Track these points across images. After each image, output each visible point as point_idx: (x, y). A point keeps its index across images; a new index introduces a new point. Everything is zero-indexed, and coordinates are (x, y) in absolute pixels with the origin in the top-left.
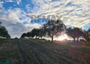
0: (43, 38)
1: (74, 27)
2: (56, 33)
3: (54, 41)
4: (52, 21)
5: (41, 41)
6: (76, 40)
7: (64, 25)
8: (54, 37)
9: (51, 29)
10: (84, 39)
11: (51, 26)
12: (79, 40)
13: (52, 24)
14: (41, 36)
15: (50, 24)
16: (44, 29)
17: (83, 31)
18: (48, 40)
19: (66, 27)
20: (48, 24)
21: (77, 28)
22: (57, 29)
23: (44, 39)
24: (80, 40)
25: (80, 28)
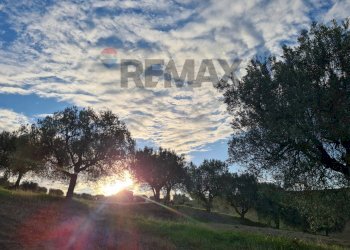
0: (28, 178)
1: (161, 149)
2: (94, 162)
3: (78, 196)
4: (82, 113)
5: (14, 192)
7: (128, 134)
8: (81, 176)
9: (76, 143)
10: (187, 195)
11: (78, 131)
12: (172, 198)
13: (79, 126)
14: (21, 172)
15: (72, 124)
16: (39, 138)
17: (186, 165)
18: (52, 191)
19: (133, 142)
20: (64, 121)
21: (169, 153)
22: (100, 149)
23: (32, 186)
24: (175, 196)
25: (179, 154)
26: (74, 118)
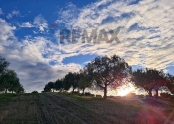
0: (87, 90)
1: (147, 69)
2: (113, 80)
3: (109, 97)
4: (103, 59)
5: (83, 97)
6: (153, 95)
7: (127, 64)
8: (108, 88)
9: (102, 73)
10: (170, 93)
11: (102, 67)
12: (159, 95)
13: (103, 64)
14: (83, 88)
15: (99, 64)
16: (87, 73)
17: (165, 76)
18: (97, 95)
19: (130, 68)
20: (96, 63)
21: (152, 70)
22: (114, 74)
23: (88, 94)
24: (161, 94)
25: (159, 70)
26: (100, 62)
